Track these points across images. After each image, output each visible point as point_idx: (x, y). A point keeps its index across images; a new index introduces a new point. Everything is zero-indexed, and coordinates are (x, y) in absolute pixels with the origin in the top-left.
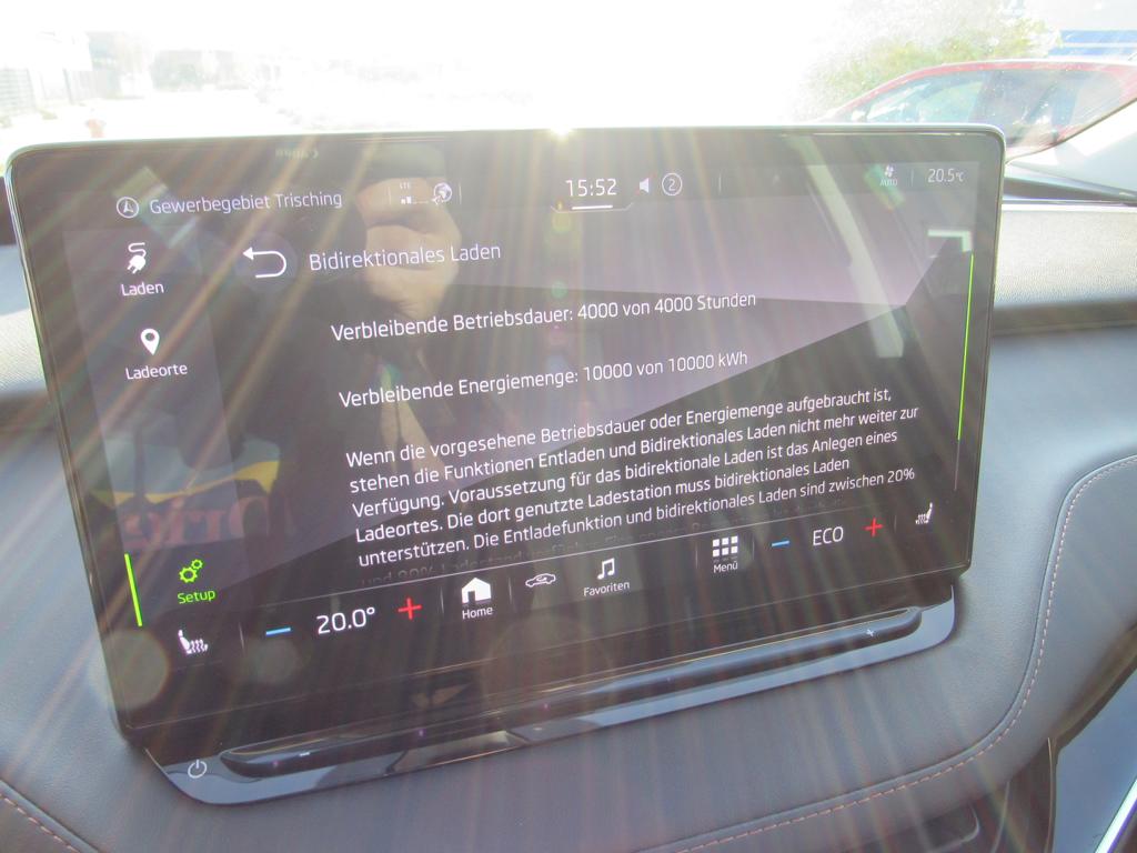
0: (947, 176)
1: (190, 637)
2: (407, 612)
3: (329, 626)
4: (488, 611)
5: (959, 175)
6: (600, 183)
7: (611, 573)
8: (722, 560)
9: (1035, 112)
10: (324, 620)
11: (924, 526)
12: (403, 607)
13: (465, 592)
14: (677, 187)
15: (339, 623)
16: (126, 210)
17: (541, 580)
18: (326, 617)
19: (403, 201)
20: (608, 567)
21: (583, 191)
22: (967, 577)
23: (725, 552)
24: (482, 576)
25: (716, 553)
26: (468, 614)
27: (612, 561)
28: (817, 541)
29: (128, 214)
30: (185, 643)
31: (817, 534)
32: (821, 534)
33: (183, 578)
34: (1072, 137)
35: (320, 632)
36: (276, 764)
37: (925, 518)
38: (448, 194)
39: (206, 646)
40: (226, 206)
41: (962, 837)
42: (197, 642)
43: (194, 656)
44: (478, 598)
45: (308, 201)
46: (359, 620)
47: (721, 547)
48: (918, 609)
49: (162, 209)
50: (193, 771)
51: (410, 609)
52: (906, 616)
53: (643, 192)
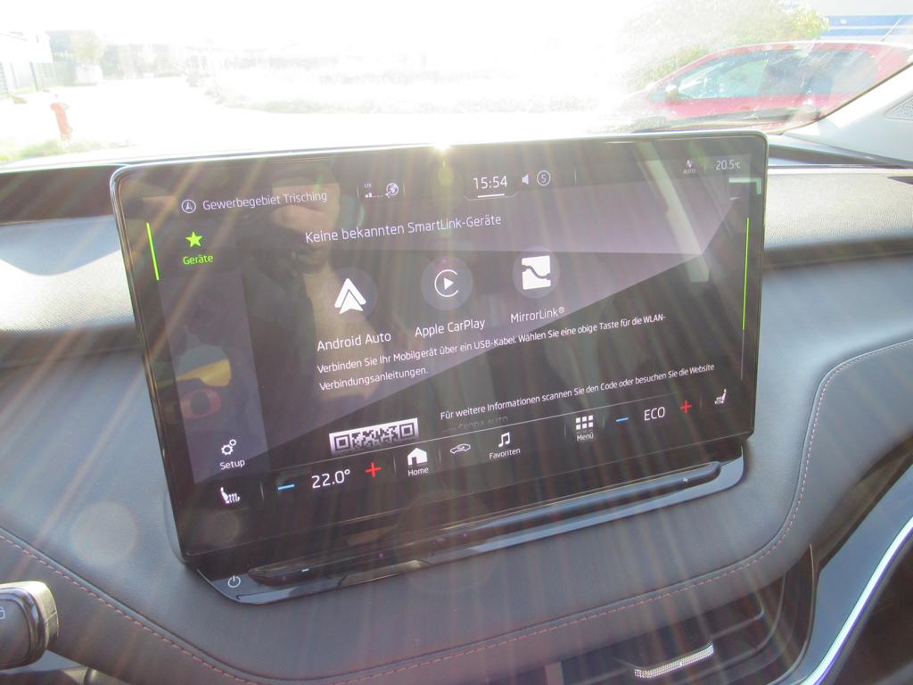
0: (728, 165)
1: (228, 492)
2: (371, 473)
3: (320, 483)
4: (426, 471)
5: (737, 164)
6: (496, 179)
7: (508, 442)
9: (801, 98)
10: (316, 479)
11: (721, 405)
12: (368, 469)
13: (410, 457)
14: (547, 179)
16: (188, 208)
17: (461, 448)
18: (318, 477)
19: (367, 196)
20: (506, 439)
21: (484, 185)
22: (751, 440)
24: (422, 447)
26: (412, 473)
27: (508, 434)
28: (647, 417)
29: (189, 210)
30: (225, 496)
31: (647, 413)
32: (650, 412)
33: (223, 452)
34: (829, 114)
35: (314, 487)
36: (284, 578)
37: (721, 399)
38: (396, 190)
39: (239, 498)
40: (252, 202)
41: (752, 618)
42: (233, 495)
43: (230, 504)
44: (418, 461)
45: (305, 198)
48: (717, 463)
49: (211, 207)
50: (232, 583)
51: (373, 469)
52: (710, 468)
53: (525, 184)
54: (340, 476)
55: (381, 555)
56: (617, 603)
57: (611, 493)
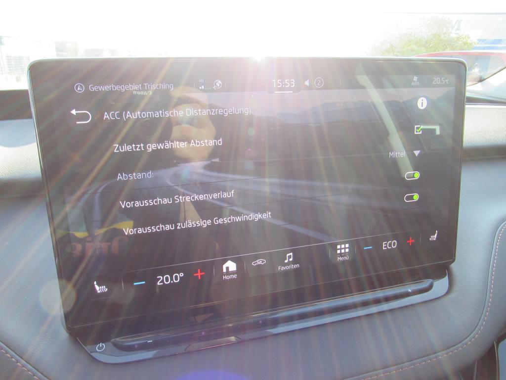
0: (441, 81)
1: (99, 285)
2: (198, 276)
3: (162, 281)
4: (235, 276)
5: (447, 81)
6: (287, 81)
7: (291, 260)
8: (341, 255)
10: (160, 278)
11: (433, 241)
12: (196, 273)
13: (225, 267)
14: (321, 83)
15: (167, 280)
16: (79, 89)
17: (259, 262)
18: (162, 277)
19: (200, 88)
20: (290, 257)
21: (280, 85)
22: (454, 266)
23: (343, 251)
24: (233, 260)
25: (339, 252)
26: (226, 277)
27: (291, 254)
28: (385, 247)
29: (79, 91)
30: (97, 287)
31: (385, 244)
32: (387, 244)
34: (489, 78)
35: (158, 284)
36: (136, 346)
37: (434, 237)
38: (220, 85)
39: (107, 289)
40: (122, 87)
42: (102, 287)
43: (102, 294)
44: (230, 270)
45: (158, 87)
46: (176, 279)
47: (341, 249)
48: (430, 280)
49: (94, 89)
50: (99, 348)
51: (199, 274)
52: (425, 284)
53: (306, 85)
54: (176, 277)
55: (203, 333)
56: (365, 375)
57: (357, 298)
